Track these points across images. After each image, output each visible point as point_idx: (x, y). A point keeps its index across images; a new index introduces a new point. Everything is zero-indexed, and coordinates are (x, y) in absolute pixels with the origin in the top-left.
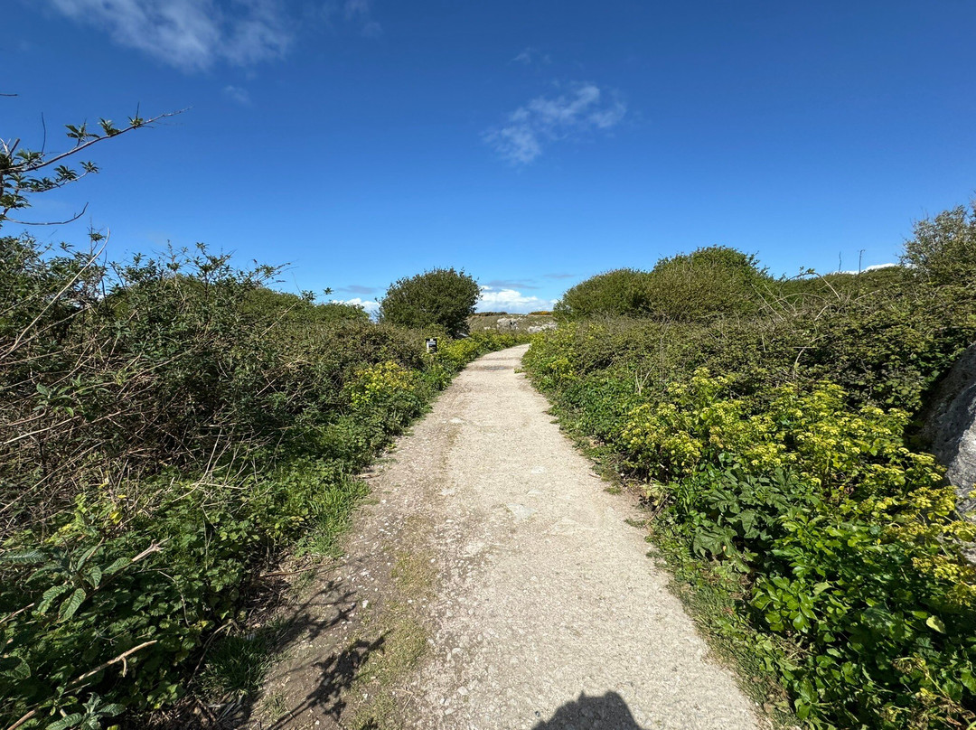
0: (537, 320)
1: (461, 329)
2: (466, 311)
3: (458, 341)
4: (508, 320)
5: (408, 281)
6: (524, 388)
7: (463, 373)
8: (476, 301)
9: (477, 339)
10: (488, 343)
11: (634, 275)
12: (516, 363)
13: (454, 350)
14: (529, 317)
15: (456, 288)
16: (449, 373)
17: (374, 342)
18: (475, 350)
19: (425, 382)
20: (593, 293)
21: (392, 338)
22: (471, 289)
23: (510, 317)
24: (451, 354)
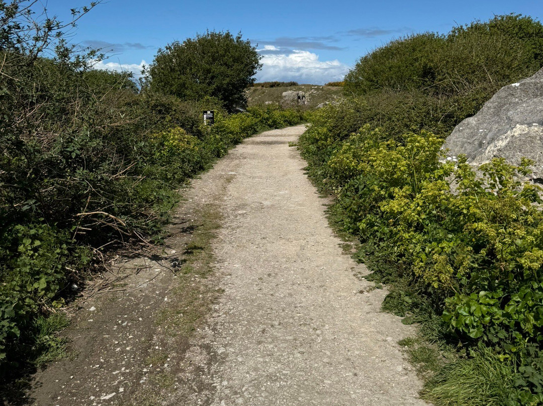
0: (336, 93)
1: (237, 103)
2: (246, 83)
3: (234, 116)
4: (296, 92)
5: (178, 46)
6: (293, 157)
7: (239, 147)
8: (255, 71)
9: (255, 114)
10: (267, 119)
12: (294, 139)
13: (231, 123)
14: (325, 89)
15: (232, 56)
16: (225, 144)
17: (160, 111)
18: (252, 125)
19: (204, 149)
20: (389, 63)
21: (174, 108)
22: (249, 58)
23: (300, 89)
24: (227, 127)
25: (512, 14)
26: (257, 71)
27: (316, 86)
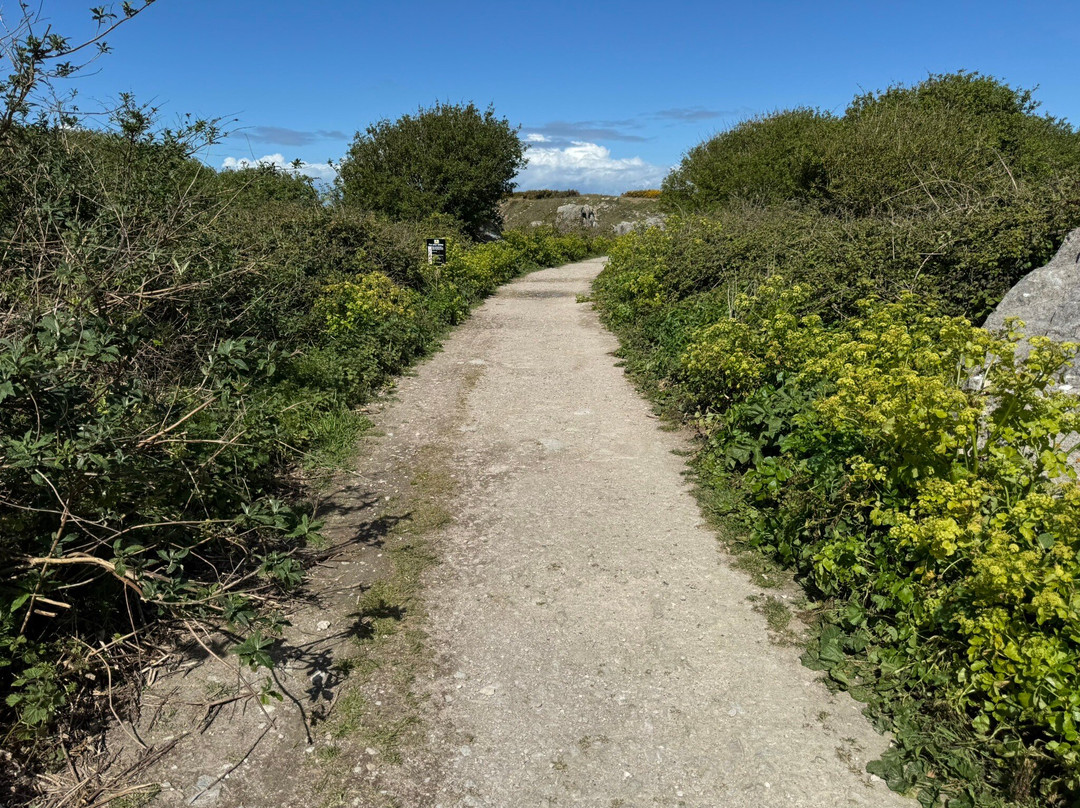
0: (638, 207)
1: (486, 225)
2: (498, 190)
3: (481, 246)
4: (579, 207)
5: (387, 128)
6: (587, 324)
7: (490, 302)
8: (515, 170)
9: (516, 243)
10: (536, 251)
11: (817, 121)
12: (583, 287)
13: (475, 260)
14: (622, 201)
15: (478, 144)
16: (466, 298)
17: (345, 241)
18: (512, 263)
19: (428, 310)
20: (738, 157)
21: (372, 235)
22: (505, 147)
23: (583, 202)
24: (469, 268)
25: (961, 71)
26: (519, 171)
27: (606, 196)
